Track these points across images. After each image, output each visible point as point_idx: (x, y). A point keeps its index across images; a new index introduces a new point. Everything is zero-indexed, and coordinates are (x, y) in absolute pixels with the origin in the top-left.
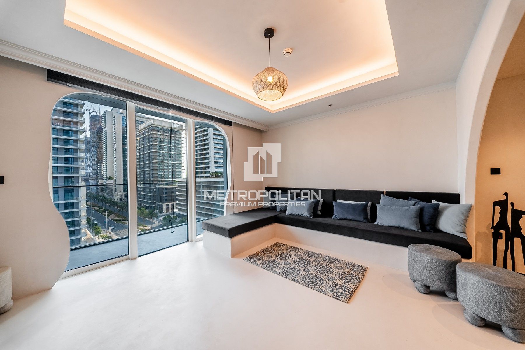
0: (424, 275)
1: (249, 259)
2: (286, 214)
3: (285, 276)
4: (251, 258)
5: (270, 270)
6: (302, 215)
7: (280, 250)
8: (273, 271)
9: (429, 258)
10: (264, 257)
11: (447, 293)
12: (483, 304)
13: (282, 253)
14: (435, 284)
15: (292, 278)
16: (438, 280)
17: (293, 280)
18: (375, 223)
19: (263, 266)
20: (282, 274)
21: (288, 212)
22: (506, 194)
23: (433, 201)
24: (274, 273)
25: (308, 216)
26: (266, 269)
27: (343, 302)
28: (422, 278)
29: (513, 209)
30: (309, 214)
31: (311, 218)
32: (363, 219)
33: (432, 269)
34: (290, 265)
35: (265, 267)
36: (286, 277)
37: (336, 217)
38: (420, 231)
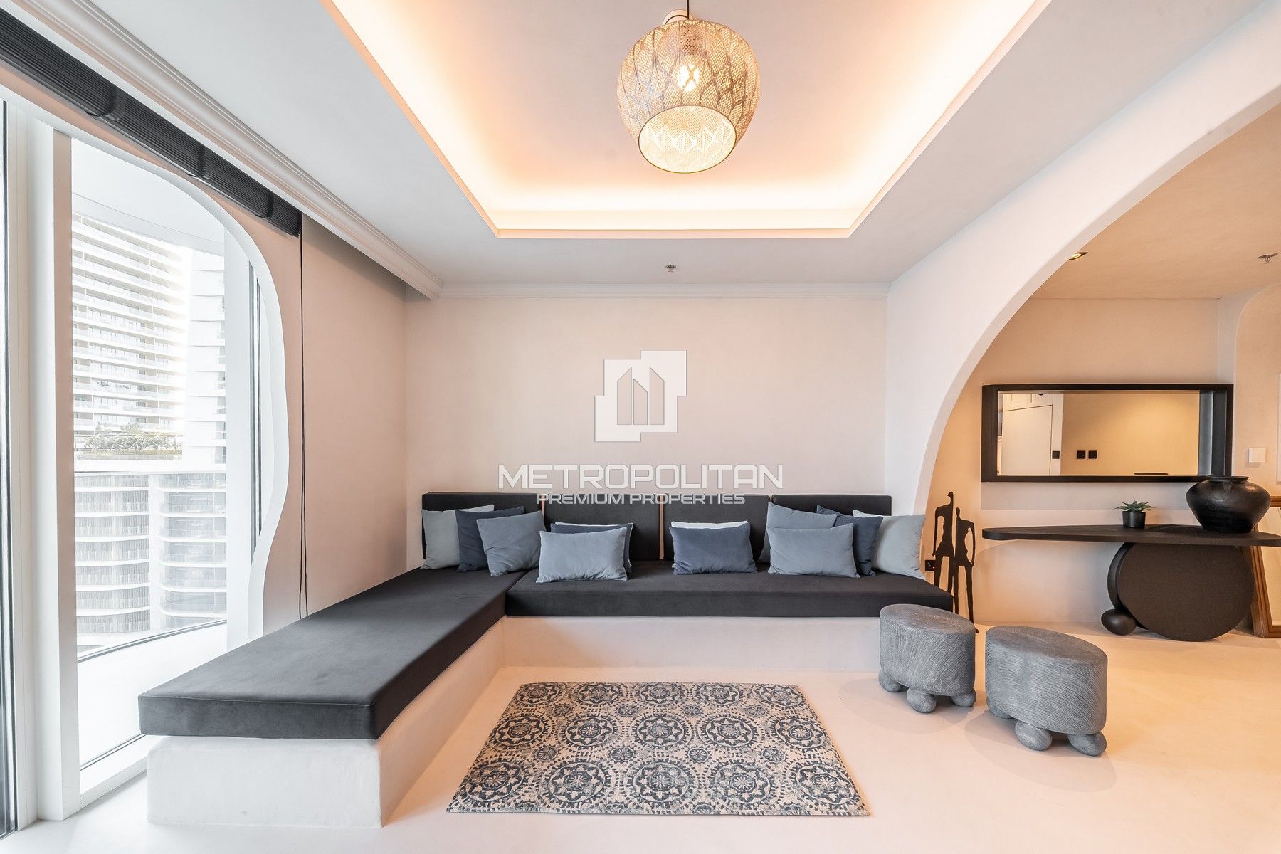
0: (932, 673)
1: (477, 798)
2: (540, 580)
3: (660, 809)
4: (478, 789)
5: (596, 810)
6: (595, 576)
7: (558, 711)
8: (608, 808)
9: (942, 636)
10: (526, 762)
11: (957, 700)
12: (1060, 705)
13: (576, 721)
14: (951, 688)
15: (687, 806)
16: (955, 677)
17: (695, 814)
18: (770, 571)
19: (557, 806)
20: (649, 807)
21: (545, 574)
22: (951, 495)
23: (854, 511)
24: (616, 814)
25: (615, 576)
26: (575, 809)
27: (858, 816)
28: (928, 681)
29: (958, 518)
30: (617, 571)
31: (622, 584)
32: (746, 566)
33: (947, 657)
34: (638, 757)
35: (569, 805)
36: (665, 810)
37: (686, 570)
38: (858, 576)
